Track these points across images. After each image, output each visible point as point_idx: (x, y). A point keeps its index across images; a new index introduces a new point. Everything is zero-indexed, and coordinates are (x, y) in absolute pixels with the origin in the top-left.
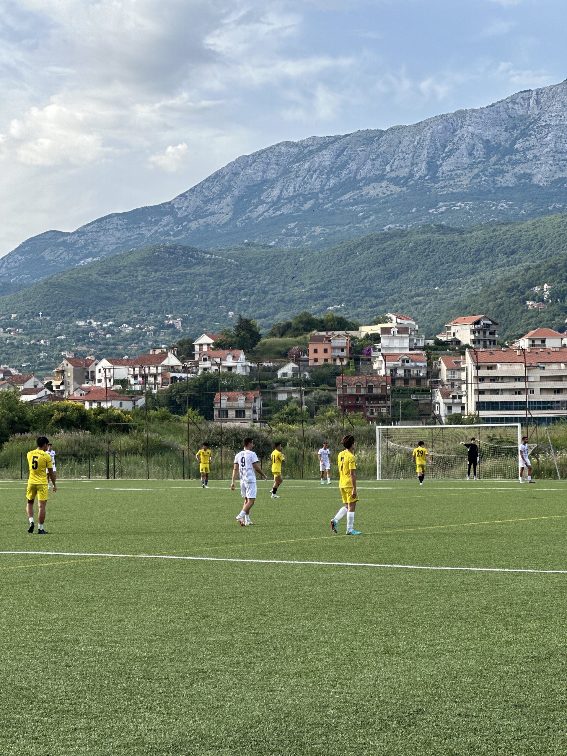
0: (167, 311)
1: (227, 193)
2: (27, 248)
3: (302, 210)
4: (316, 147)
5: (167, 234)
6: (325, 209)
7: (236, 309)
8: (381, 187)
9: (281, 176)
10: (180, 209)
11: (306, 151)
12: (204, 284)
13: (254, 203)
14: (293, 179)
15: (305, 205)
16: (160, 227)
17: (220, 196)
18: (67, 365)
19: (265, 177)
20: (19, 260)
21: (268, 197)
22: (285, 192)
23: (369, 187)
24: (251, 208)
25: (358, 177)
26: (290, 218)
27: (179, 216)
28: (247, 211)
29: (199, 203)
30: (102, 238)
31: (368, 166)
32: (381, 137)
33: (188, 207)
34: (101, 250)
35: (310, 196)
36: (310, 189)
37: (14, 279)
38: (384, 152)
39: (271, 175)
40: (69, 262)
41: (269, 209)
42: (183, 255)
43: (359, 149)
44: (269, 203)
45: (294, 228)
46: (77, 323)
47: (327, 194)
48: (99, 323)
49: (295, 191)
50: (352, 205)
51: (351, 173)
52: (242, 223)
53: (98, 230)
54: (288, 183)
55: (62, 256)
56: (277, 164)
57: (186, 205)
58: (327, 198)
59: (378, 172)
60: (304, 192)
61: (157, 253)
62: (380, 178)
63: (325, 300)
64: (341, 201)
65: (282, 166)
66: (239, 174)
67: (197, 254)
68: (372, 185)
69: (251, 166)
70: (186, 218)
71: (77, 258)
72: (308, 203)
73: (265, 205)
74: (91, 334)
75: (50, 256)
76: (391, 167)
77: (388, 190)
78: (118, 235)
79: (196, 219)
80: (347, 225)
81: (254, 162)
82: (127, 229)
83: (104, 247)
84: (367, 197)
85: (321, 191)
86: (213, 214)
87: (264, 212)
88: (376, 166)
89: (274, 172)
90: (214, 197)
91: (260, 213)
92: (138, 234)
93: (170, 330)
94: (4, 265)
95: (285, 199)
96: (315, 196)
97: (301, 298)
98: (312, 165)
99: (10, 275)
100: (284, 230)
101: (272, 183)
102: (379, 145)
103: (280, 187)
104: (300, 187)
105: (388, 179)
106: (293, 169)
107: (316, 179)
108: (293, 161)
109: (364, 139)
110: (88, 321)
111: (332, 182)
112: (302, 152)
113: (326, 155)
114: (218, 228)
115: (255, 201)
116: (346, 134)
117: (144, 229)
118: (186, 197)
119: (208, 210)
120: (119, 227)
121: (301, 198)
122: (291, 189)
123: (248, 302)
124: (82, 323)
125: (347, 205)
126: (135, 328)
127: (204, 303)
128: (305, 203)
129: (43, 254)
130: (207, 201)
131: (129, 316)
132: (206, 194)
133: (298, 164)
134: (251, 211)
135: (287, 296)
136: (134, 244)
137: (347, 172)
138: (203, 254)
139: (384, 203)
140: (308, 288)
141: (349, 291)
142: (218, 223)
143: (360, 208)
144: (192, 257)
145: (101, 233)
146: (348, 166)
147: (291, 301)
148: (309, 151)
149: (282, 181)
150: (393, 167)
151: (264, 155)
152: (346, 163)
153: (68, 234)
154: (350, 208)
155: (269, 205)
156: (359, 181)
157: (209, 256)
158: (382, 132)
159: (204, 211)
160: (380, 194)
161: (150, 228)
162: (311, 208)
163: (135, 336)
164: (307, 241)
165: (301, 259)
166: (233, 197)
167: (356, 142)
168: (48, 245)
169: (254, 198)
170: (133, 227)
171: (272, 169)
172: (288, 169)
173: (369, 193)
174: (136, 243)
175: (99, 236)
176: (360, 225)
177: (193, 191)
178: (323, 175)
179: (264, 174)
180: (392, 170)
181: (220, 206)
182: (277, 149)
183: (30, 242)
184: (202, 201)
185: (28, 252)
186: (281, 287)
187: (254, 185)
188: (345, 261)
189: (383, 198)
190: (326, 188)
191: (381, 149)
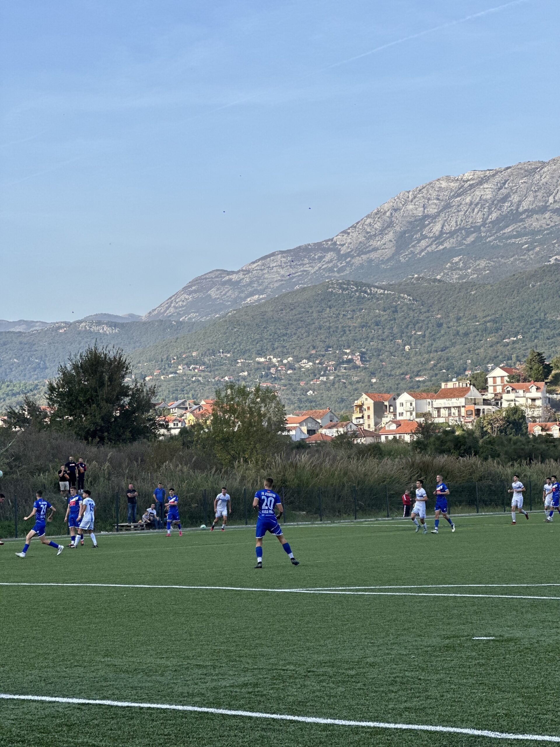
0: (344, 346)
1: (389, 229)
2: (194, 288)
3: (465, 244)
4: (477, 181)
5: (331, 270)
6: (488, 242)
7: (412, 343)
8: (545, 218)
9: (441, 211)
10: (343, 245)
11: (466, 185)
12: (378, 319)
13: (416, 238)
14: (454, 213)
15: (468, 239)
16: (324, 263)
17: (382, 232)
18: (366, 399)
19: (426, 212)
20: (186, 299)
21: (430, 232)
22: (448, 227)
23: (532, 219)
24: (413, 243)
25: (521, 209)
26: (451, 253)
27: (342, 252)
28: (410, 246)
29: (362, 239)
30: (266, 276)
31: (530, 198)
32: (543, 168)
33: (351, 243)
34: (267, 287)
35: (472, 229)
36: (472, 223)
37: (184, 318)
38: (547, 183)
39: (432, 210)
40: (235, 301)
41: (431, 244)
42: (356, 291)
43: (521, 181)
44: (432, 237)
45: (459, 262)
46: (257, 359)
47: (489, 227)
48: (279, 359)
49: (457, 225)
50: (516, 237)
51: (513, 206)
52: (405, 259)
53: (263, 267)
54: (450, 217)
55: (228, 294)
56: (438, 199)
57: (349, 241)
58: (490, 231)
59: (541, 204)
60: (466, 225)
61: (330, 290)
62: (543, 209)
63: (500, 333)
64: (505, 233)
65: (442, 200)
66: (400, 210)
67: (371, 290)
68: (535, 216)
69: (412, 201)
70: (347, 255)
71: (243, 295)
72: (471, 237)
73: (427, 240)
74: (273, 370)
75: (217, 295)
76: (554, 198)
77: (551, 221)
78: (282, 272)
79: (359, 255)
80: (512, 257)
81: (415, 197)
82: (290, 266)
83: (269, 284)
84: (530, 229)
85: (484, 224)
86: (375, 249)
87: (427, 247)
88: (539, 197)
89: (434, 207)
90: (376, 234)
91: (423, 248)
92: (302, 271)
93: (351, 365)
94: (172, 305)
95: (447, 234)
96: (477, 229)
97: (476, 331)
98: (473, 199)
99: (178, 314)
100: (449, 264)
101: (434, 217)
102: (541, 177)
103: (441, 222)
104: (462, 221)
105: (551, 210)
106: (454, 203)
107: (478, 213)
108: (453, 195)
109: (526, 171)
110: (268, 357)
111: (494, 216)
112: (463, 186)
113: (487, 188)
114: (381, 264)
115: (418, 235)
116: (506, 167)
117: (307, 265)
118: (349, 233)
119: (370, 246)
120: (283, 264)
121: (463, 231)
122: (453, 223)
123: (424, 336)
124: (262, 360)
125: (510, 237)
126: (315, 364)
127: (380, 338)
128: (468, 237)
129: (209, 292)
130: (370, 237)
131: (307, 352)
132: (369, 230)
133: (459, 199)
134: (414, 246)
135: (462, 330)
136: (298, 280)
137: (509, 204)
138: (376, 289)
139: (548, 234)
140: (482, 321)
141: (523, 323)
142: (381, 259)
143: (524, 239)
144: (366, 292)
145: (266, 271)
146: (510, 199)
147: (466, 334)
148: (470, 185)
149: (443, 215)
150: (556, 198)
151: (424, 191)
152: (508, 196)
153: (233, 273)
154: (513, 240)
155: (431, 240)
156: (521, 214)
157: (382, 291)
158: (544, 163)
159: (367, 247)
160: (544, 225)
161: (314, 265)
162: (474, 242)
163: (316, 372)
164: (472, 274)
165: (473, 293)
166: (395, 232)
167: (517, 175)
168: (214, 284)
169: (416, 233)
170: (296, 264)
171: (433, 204)
172: (449, 203)
173: (532, 225)
174: (300, 280)
175: (264, 274)
176: (525, 257)
177: (355, 227)
178: (484, 208)
179: (424, 209)
180: (555, 201)
181: (383, 241)
182: (437, 184)
183: (197, 281)
184: (365, 237)
185: (195, 291)
186: (455, 320)
187: (416, 221)
188: (518, 293)
189: (547, 229)
190: (488, 221)
191: (544, 181)
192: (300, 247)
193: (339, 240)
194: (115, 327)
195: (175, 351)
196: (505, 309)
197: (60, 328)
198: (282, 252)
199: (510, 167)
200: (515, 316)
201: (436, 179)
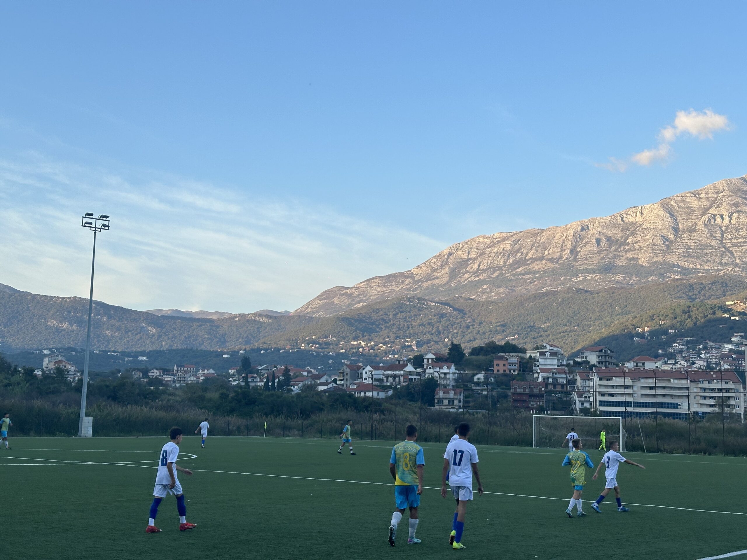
0: (407, 337)
1: (446, 266)
2: (324, 296)
3: (492, 277)
4: (502, 239)
5: (408, 290)
6: (506, 277)
7: (450, 337)
8: (542, 264)
9: (479, 256)
10: (417, 274)
11: (495, 241)
12: (430, 321)
13: (462, 272)
14: (487, 258)
15: (494, 274)
16: (404, 285)
17: (442, 267)
18: (346, 369)
19: (469, 256)
20: (319, 303)
21: (471, 269)
22: (482, 266)
23: (534, 264)
24: (460, 275)
25: (527, 258)
26: (484, 282)
27: (416, 279)
28: (458, 277)
29: (429, 271)
30: (369, 291)
31: (533, 251)
32: (542, 233)
34: (369, 298)
35: (497, 268)
36: (497, 264)
37: (316, 315)
38: (544, 243)
39: (473, 255)
40: (348, 306)
41: (471, 276)
42: (418, 303)
43: (528, 240)
44: (472, 272)
45: (487, 288)
46: (352, 342)
47: (507, 267)
48: (366, 343)
49: (488, 265)
50: (524, 274)
51: (523, 255)
52: (454, 285)
53: (367, 286)
54: (484, 260)
55: (344, 302)
56: (477, 249)
57: (421, 272)
58: (508, 270)
59: (541, 255)
60: (494, 266)
61: (402, 302)
62: (541, 258)
63: (505, 333)
64: (517, 272)
65: (480, 250)
66: (454, 254)
67: (427, 303)
68: (536, 262)
69: (461, 249)
70: (420, 280)
71: (354, 302)
72: (496, 273)
73: (469, 273)
74: (361, 350)
75: (338, 302)
76: (548, 252)
77: (546, 266)
78: (379, 289)
79: (426, 281)
80: (520, 287)
81: (463, 247)
82: (384, 286)
83: (370, 296)
84: (533, 270)
85: (505, 265)
86: (437, 278)
87: (469, 278)
88: (539, 251)
89: (475, 253)
90: (438, 268)
91: (466, 278)
92: (390, 289)
93: (409, 349)
94: (310, 306)
95: (481, 270)
96: (500, 269)
97: (490, 331)
98: (498, 249)
99: (313, 312)
100: (481, 289)
101: (474, 260)
102: (541, 238)
103: (478, 263)
104: (491, 263)
105: (546, 259)
106: (487, 252)
107: (501, 258)
108: (487, 247)
109: (532, 234)
110: (359, 342)
111: (510, 261)
112: (493, 241)
113: (507, 243)
114: (440, 287)
115: (464, 270)
116: (520, 231)
117: (394, 286)
118: (421, 267)
119: (434, 276)
120: (380, 285)
121: (491, 269)
122: (485, 264)
123: (457, 333)
124: (355, 343)
125: (521, 274)
126: (387, 347)
127: (430, 333)
128: (494, 273)
129: (333, 300)
130: (434, 270)
131: (384, 339)
132: (433, 266)
133: (490, 249)
134: (460, 277)
135: (482, 330)
136: (388, 295)
137: (521, 254)
138: (430, 303)
139: (543, 274)
140: (494, 325)
141: (520, 328)
142: (440, 284)
143: (528, 276)
144: (424, 304)
145: (368, 289)
146: (521, 251)
147: (484, 333)
148: (497, 241)
149: (480, 259)
150: (550, 252)
151: (469, 243)
152: (520, 249)
153: (348, 288)
154: (522, 276)
155: (471, 274)
156: (528, 261)
157: (434, 304)
158: (543, 230)
159: (432, 277)
160: (541, 268)
161: (398, 286)
162: (498, 276)
163: (387, 352)
164: (494, 296)
165: (490, 308)
166: (450, 268)
167: (527, 236)
168: (337, 295)
169: (463, 269)
170: (388, 285)
171: (474, 251)
172: (484, 252)
173: (534, 267)
174: (390, 295)
175: (367, 290)
176: (528, 287)
177: (425, 264)
178: (505, 256)
179: (469, 254)
180: (549, 254)
181: (442, 273)
182: (477, 240)
183: (327, 292)
184: (431, 270)
185: (324, 299)
186: (478, 324)
187: (463, 261)
188: (518, 309)
189: (543, 271)
190: (507, 264)
191: (542, 240)
192: (391, 275)
193: (415, 271)
194: (270, 318)
195: (302, 334)
196: (509, 318)
197: (236, 317)
198: (379, 277)
199: (522, 232)
200: (516, 323)
201: (476, 236)
